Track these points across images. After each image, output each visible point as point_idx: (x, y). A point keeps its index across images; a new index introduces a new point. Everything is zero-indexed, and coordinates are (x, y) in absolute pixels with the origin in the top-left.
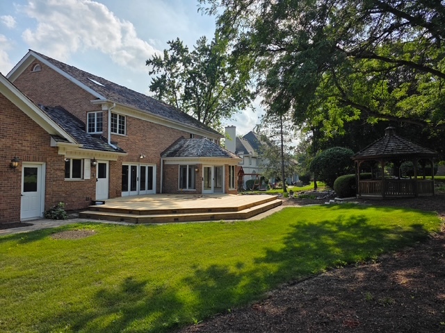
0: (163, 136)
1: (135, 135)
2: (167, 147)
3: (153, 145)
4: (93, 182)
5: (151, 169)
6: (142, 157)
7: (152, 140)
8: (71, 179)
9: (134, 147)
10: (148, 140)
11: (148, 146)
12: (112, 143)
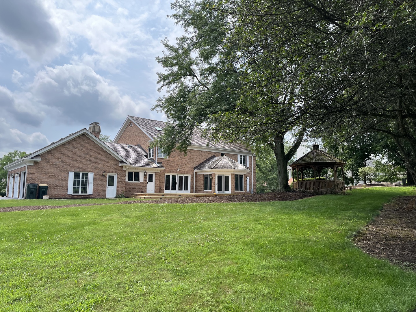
0: (196, 157)
1: (174, 157)
2: (200, 163)
3: (187, 163)
4: (145, 183)
5: (187, 178)
6: (178, 170)
7: (187, 160)
8: (133, 181)
9: (173, 164)
10: (183, 160)
11: (184, 164)
12: (158, 163)
